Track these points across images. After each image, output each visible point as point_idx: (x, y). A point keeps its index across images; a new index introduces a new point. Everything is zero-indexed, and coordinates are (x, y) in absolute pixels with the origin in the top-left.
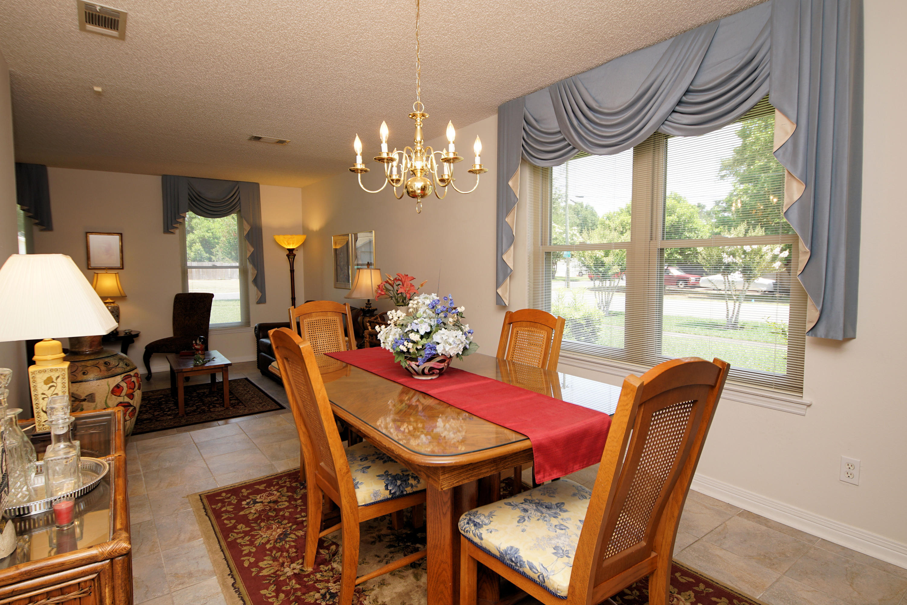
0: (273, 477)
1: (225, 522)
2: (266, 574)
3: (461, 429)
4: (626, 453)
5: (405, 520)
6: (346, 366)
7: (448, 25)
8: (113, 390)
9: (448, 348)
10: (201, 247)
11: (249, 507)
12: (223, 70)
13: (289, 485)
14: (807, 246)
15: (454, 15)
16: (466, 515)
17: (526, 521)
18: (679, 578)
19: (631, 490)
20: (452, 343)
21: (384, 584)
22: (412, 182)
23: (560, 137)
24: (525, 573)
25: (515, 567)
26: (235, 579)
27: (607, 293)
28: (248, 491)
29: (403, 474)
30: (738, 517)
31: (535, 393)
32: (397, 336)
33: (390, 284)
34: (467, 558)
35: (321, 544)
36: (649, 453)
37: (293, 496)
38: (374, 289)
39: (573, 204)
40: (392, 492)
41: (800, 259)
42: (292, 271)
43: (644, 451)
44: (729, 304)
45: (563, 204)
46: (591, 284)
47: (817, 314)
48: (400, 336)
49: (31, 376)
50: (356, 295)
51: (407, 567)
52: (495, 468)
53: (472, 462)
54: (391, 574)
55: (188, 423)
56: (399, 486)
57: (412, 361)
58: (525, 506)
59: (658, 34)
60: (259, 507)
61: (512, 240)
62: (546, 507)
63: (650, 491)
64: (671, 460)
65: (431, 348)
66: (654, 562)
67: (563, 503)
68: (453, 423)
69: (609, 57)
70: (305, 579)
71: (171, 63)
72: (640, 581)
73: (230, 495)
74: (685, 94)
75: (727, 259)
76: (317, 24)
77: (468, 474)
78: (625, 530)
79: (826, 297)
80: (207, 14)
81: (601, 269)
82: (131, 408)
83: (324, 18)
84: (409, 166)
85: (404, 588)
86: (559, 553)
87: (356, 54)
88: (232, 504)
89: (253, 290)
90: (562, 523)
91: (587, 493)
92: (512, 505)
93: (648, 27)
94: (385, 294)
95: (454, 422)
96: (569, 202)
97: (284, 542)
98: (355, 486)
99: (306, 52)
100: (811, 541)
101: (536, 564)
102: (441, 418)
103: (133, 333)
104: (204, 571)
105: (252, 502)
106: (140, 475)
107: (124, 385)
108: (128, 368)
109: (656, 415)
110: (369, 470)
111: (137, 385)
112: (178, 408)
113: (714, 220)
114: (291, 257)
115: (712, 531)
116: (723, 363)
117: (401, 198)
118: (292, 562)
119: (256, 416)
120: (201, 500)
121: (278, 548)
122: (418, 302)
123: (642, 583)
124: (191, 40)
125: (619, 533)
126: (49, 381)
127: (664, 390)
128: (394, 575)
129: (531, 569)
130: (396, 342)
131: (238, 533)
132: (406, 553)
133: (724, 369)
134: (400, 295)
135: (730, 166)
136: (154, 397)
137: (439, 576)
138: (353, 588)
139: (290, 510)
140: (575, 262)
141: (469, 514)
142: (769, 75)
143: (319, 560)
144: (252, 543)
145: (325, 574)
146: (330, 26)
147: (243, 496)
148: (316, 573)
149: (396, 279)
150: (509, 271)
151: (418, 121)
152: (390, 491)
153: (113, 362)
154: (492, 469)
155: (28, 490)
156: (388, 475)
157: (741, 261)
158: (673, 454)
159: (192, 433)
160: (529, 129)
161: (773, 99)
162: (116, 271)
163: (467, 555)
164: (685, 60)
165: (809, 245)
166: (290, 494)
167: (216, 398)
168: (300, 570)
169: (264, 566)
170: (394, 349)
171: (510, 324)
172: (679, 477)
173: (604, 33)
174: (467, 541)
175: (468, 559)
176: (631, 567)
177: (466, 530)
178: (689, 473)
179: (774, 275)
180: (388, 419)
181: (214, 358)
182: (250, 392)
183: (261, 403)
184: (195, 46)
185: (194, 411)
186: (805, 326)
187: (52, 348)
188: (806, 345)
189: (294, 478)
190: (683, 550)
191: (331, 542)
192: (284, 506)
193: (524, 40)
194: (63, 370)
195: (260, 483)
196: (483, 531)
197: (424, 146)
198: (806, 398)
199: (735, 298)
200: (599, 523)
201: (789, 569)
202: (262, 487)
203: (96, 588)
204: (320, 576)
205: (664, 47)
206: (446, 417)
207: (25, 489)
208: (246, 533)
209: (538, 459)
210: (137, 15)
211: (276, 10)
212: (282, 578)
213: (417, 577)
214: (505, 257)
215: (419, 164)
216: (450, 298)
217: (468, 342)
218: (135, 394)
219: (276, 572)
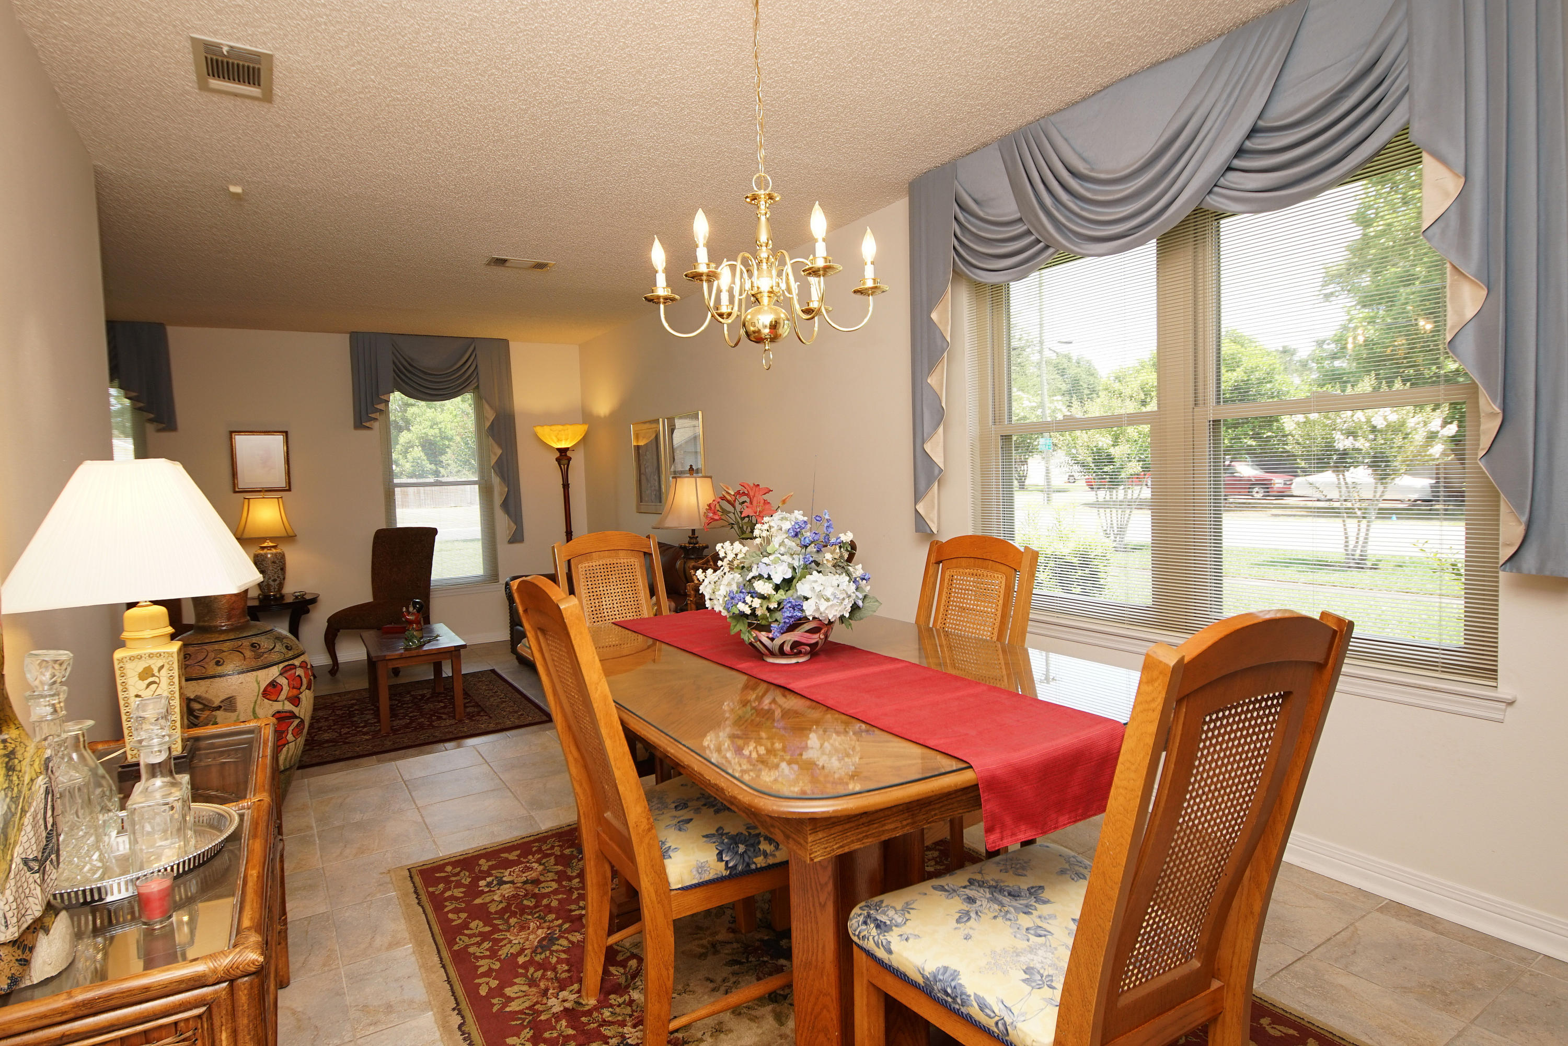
0: (532, 838)
1: (450, 916)
2: (517, 1009)
3: (851, 752)
4: (1154, 794)
5: (759, 915)
6: (654, 644)
7: (813, 40)
8: (265, 690)
9: (823, 606)
10: (422, 454)
11: (490, 891)
12: (437, 146)
13: (559, 853)
14: (1494, 402)
15: (822, 20)
16: (861, 908)
17: (972, 920)
18: (1268, 1029)
19: (1168, 863)
20: (832, 598)
21: (721, 1031)
22: (753, 314)
23: (1020, 229)
24: (971, 1017)
25: (953, 1005)
26: (463, 1017)
27: (1120, 511)
28: (490, 863)
29: (750, 834)
30: (1378, 914)
31: (984, 685)
32: (734, 588)
33: (728, 502)
34: (865, 986)
35: (611, 956)
36: (1200, 792)
37: (565, 872)
38: (703, 510)
39: (1054, 356)
40: (731, 865)
41: (1482, 427)
42: (566, 486)
43: (1190, 788)
44: (1348, 526)
45: (1035, 358)
46: (1091, 496)
47: (1520, 530)
48: (738, 587)
49: (117, 667)
50: (671, 522)
51: (761, 1001)
52: (909, 821)
53: (866, 810)
54: (733, 1012)
55: (396, 746)
56: (742, 855)
57: (760, 631)
58: (971, 893)
59: (1194, 32)
60: (507, 890)
61: (940, 416)
62: (1010, 894)
63: (1205, 865)
64: (1244, 806)
65: (793, 607)
66: (1217, 998)
67: (1041, 888)
68: (836, 740)
69: (1106, 80)
70: (583, 1019)
71: (351, 137)
72: (1193, 1033)
73: (459, 869)
74: (1249, 137)
75: (1343, 443)
76: (588, 54)
77: (861, 833)
78: (1159, 939)
79: (1536, 498)
80: (403, 48)
81: (1106, 469)
82: (296, 722)
83: (599, 42)
84: (748, 286)
85: (757, 1039)
86: (1035, 981)
87: (656, 103)
88: (464, 886)
89: (502, 519)
90: (1040, 924)
91: (1086, 868)
92: (946, 891)
93: (1175, 19)
94: (721, 519)
95: (839, 739)
96: (1047, 354)
97: (548, 953)
98: (665, 854)
99: (572, 106)
100: (1523, 959)
101: (991, 1000)
102: (816, 732)
103: (308, 597)
104: (412, 1002)
105: (495, 882)
106: (313, 836)
107: (283, 681)
108: (291, 654)
109: (1211, 720)
110: (688, 825)
111: (305, 681)
112: (379, 721)
113: (1314, 376)
114: (565, 462)
115: (1329, 940)
116: (1340, 621)
117: (736, 345)
118: (562, 989)
119: (508, 733)
120: (411, 877)
121: (538, 963)
122: (770, 527)
123: (1197, 1036)
124: (380, 95)
125: (1147, 944)
126: (146, 674)
127: (1224, 672)
128: (740, 1014)
129: (982, 1009)
130: (732, 598)
131: (470, 936)
132: (761, 975)
133: (1341, 631)
134: (747, 519)
135: (1341, 276)
136: (341, 704)
137: (816, 1018)
138: (664, 1037)
139: (560, 896)
140: (1061, 456)
141: (867, 906)
142: (1407, 89)
143: (608, 985)
144: (493, 954)
145: (618, 1010)
146: (609, 56)
147: (480, 871)
148: (602, 1008)
149: (738, 493)
150: (936, 471)
151: (763, 207)
152: (727, 862)
153: (265, 643)
154: (905, 823)
155: (101, 859)
156: (722, 834)
157: (1367, 445)
158: (1247, 794)
159: (401, 763)
160: (965, 217)
161: (1417, 134)
162: (279, 495)
163: (865, 981)
164: (1246, 75)
165: (1499, 400)
166: (560, 868)
167: (442, 705)
168: (575, 1002)
169: (513, 995)
170: (728, 610)
171: (938, 563)
172: (1260, 837)
173: (1094, 36)
174: (864, 955)
175: (868, 988)
176: (1174, 1007)
177: (862, 934)
178: (1281, 829)
179: (1432, 469)
180: (721, 734)
181: (438, 636)
182: (499, 693)
183: (516, 712)
184: (388, 106)
185: (407, 726)
186: (1498, 553)
187: (153, 618)
188: (1500, 589)
189: (568, 841)
190: (1273, 976)
191: (628, 954)
192: (550, 889)
193: (949, 58)
194: (170, 654)
195: (509, 848)
196: (893, 938)
197: (774, 251)
198: (1505, 690)
199: (1359, 513)
200: (1106, 924)
201: (1482, 1013)
202: (513, 856)
203: (205, 1032)
204: (609, 1014)
205: (1205, 55)
206: (825, 731)
207: (96, 856)
208: (485, 937)
209: (990, 804)
210: (289, 58)
211: (517, 33)
212: (543, 1017)
213: (780, 1019)
214: (928, 447)
215: (764, 282)
216: (827, 517)
217: (861, 596)
218: (302, 696)
219: (534, 1005)
